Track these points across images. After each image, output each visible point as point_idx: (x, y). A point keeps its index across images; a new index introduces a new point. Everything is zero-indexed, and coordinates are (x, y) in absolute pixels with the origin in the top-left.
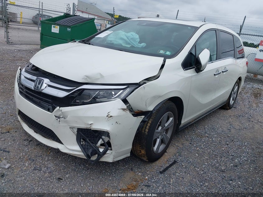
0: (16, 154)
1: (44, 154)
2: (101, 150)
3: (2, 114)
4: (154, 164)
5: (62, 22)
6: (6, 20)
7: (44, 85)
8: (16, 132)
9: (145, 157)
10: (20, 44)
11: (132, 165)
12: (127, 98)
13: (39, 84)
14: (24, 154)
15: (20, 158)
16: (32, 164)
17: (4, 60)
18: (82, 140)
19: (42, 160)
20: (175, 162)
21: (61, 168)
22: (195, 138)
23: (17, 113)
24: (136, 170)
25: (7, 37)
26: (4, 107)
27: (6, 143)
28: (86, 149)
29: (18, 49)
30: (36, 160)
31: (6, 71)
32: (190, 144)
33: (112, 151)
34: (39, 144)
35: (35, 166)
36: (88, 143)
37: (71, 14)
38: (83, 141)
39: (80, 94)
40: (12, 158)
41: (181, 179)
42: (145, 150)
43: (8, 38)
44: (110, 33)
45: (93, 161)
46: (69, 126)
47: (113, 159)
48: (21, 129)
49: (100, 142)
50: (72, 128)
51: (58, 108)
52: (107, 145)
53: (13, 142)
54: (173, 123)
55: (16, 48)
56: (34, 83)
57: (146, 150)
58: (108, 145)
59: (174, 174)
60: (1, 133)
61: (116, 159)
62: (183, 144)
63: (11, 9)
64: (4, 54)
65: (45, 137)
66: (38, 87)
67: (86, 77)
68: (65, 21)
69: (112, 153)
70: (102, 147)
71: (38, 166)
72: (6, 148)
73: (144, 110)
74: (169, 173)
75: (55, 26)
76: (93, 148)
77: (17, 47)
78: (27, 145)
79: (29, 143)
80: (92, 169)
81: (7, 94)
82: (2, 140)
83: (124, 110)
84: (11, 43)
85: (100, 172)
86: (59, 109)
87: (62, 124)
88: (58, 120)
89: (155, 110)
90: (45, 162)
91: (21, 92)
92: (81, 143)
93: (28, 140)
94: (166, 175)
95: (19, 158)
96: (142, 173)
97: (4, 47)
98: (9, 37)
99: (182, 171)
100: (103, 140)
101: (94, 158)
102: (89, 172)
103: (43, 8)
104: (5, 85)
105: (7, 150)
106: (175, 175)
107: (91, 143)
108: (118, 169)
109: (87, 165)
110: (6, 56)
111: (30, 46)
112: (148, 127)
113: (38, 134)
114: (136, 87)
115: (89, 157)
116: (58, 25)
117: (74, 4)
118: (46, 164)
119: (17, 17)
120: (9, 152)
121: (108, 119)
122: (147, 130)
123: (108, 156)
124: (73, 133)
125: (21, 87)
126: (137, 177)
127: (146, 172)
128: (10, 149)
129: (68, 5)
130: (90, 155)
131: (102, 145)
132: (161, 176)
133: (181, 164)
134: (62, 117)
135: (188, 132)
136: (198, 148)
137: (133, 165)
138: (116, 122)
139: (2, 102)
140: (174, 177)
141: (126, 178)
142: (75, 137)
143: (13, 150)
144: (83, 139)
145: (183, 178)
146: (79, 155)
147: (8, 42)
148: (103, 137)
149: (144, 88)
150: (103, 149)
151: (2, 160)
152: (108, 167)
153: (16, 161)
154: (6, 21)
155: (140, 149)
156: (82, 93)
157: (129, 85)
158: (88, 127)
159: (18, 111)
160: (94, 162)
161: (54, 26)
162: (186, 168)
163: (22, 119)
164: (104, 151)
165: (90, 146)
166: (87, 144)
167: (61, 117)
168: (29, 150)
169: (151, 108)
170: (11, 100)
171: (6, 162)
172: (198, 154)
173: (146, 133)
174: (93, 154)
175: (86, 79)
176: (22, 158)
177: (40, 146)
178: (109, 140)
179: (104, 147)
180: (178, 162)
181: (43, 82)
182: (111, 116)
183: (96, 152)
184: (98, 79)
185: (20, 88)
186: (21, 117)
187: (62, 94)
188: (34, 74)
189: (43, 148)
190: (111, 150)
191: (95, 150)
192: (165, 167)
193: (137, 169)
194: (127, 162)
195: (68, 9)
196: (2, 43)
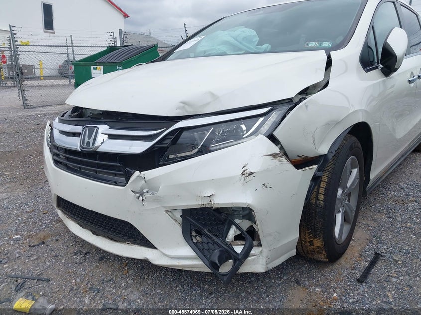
0: (62, 283)
1: (116, 276)
2: (238, 249)
3: (29, 213)
4: (337, 266)
5: (107, 58)
6: (19, 71)
7: (101, 138)
8: (57, 240)
9: (321, 253)
10: (45, 106)
11: (295, 273)
12: (275, 133)
13: (89, 137)
14: (78, 280)
15: (72, 289)
16: (98, 298)
17: (23, 131)
18: (194, 234)
19: (115, 287)
20: (377, 257)
21: (157, 300)
22: (394, 206)
23: (55, 205)
24: (307, 283)
25: (24, 97)
26: (31, 201)
27: (41, 264)
28: (206, 252)
29: (43, 113)
30: (104, 288)
31: (27, 146)
32: (389, 218)
33: (260, 249)
34: (104, 256)
35: (103, 301)
36: (208, 237)
37: (117, 46)
38: (196, 236)
39: (175, 142)
40: (56, 292)
41: (406, 288)
42: (322, 239)
43: (24, 99)
44: (201, 39)
45: (224, 275)
46: (164, 207)
47: (267, 264)
48: (65, 234)
49: (232, 232)
50: (169, 211)
51: (137, 173)
52: (248, 236)
53: (54, 260)
54: (358, 180)
55: (39, 113)
56: (80, 138)
57: (324, 238)
58: (251, 236)
59: (388, 280)
60: (30, 246)
61: (271, 264)
62: (375, 221)
63: (25, 59)
64: (21, 122)
65: (115, 241)
66: (88, 143)
67: (182, 105)
68: (109, 57)
69: (261, 252)
70: (238, 242)
71: (110, 301)
72: (42, 274)
73: (311, 155)
74: (376, 279)
75: (96, 67)
76: (219, 246)
77: (41, 111)
78: (82, 263)
79: (84, 258)
80: (219, 292)
81: (34, 180)
82: (32, 259)
83: (274, 156)
84: (31, 106)
85: (237, 297)
86: (139, 176)
87: (148, 205)
88: (141, 198)
89: (332, 152)
90: (123, 290)
91: (56, 162)
92: (192, 240)
93: (81, 252)
94: (373, 285)
95: (69, 290)
96: (321, 286)
97: (20, 114)
98: (27, 98)
99: (399, 272)
100: (238, 227)
101: (226, 268)
102: (214, 300)
103: (74, 45)
104: (29, 167)
105: (45, 276)
106: (390, 281)
107: (214, 238)
108: (271, 286)
109: (206, 286)
110: (24, 125)
111: (61, 106)
112: (322, 191)
113: (100, 237)
114: (290, 106)
115: (214, 266)
116: (100, 64)
117: (120, 30)
118: (125, 294)
119: (35, 69)
120: (48, 281)
121: (245, 181)
122: (321, 197)
123: (254, 259)
124: (174, 222)
125: (57, 152)
126: (315, 297)
127: (328, 285)
128: (50, 274)
129: (112, 34)
130: (217, 262)
131: (237, 238)
132: (362, 288)
133: (392, 258)
134: (147, 192)
135: (375, 199)
136: (409, 224)
137: (298, 274)
138: (264, 184)
139: (26, 193)
140: (391, 286)
141: (293, 303)
142: (179, 230)
143: (55, 276)
144: (197, 232)
145: (411, 287)
146: (192, 265)
147: (26, 106)
148: (237, 221)
149: (307, 107)
150: (242, 247)
151: (37, 298)
152: (249, 283)
153: (65, 297)
154: (19, 73)
155: (310, 238)
156: (180, 137)
157: (274, 105)
158: (204, 202)
159: (56, 199)
160: (227, 276)
161: (94, 67)
162: (404, 264)
163: (66, 214)
164: (245, 250)
165: (215, 243)
166: (205, 240)
167: (145, 191)
168: (87, 271)
169: (324, 149)
170: (42, 188)
171: (46, 301)
172: (414, 234)
173: (321, 202)
174: (223, 258)
175: (183, 108)
176: (76, 290)
177: (105, 262)
178: (251, 227)
179: (243, 242)
180: (383, 254)
181: (97, 131)
182: (251, 173)
183: (227, 254)
184: (207, 104)
185: (54, 154)
186: (62, 211)
187: (139, 147)
188: (76, 123)
189: (113, 265)
190: (260, 245)
191: (227, 251)
192: (363, 270)
193: (308, 280)
194: (283, 268)
195: (113, 40)
196: (15, 108)
